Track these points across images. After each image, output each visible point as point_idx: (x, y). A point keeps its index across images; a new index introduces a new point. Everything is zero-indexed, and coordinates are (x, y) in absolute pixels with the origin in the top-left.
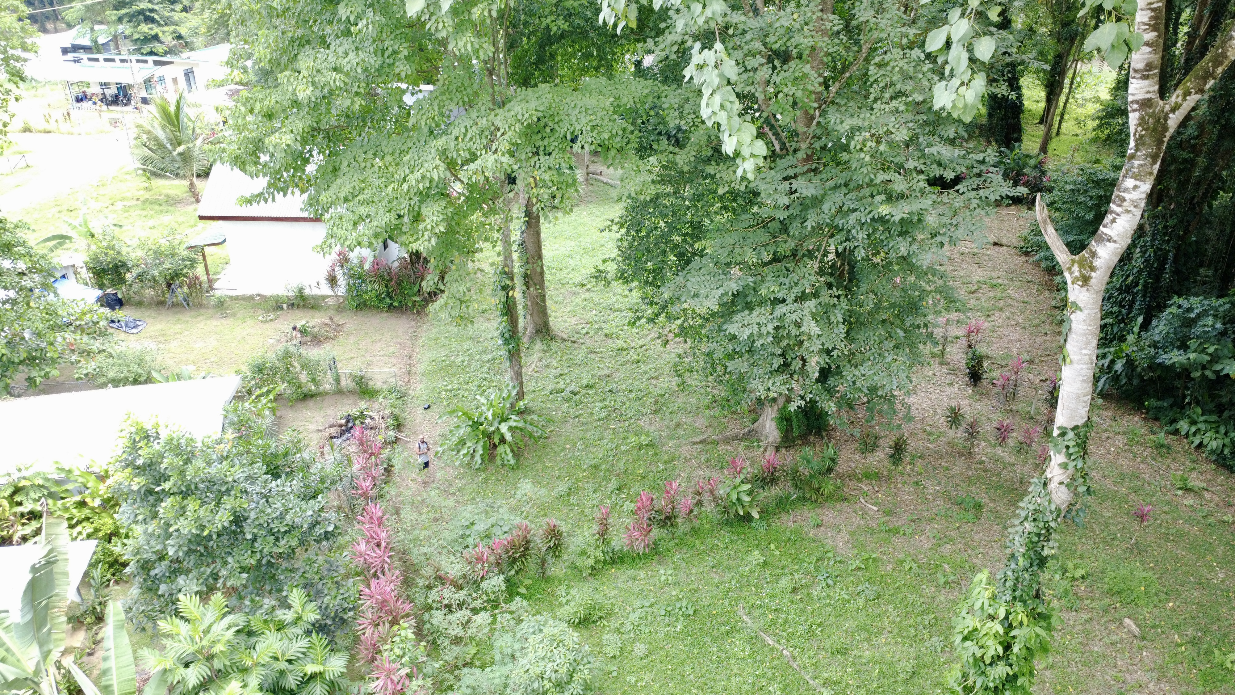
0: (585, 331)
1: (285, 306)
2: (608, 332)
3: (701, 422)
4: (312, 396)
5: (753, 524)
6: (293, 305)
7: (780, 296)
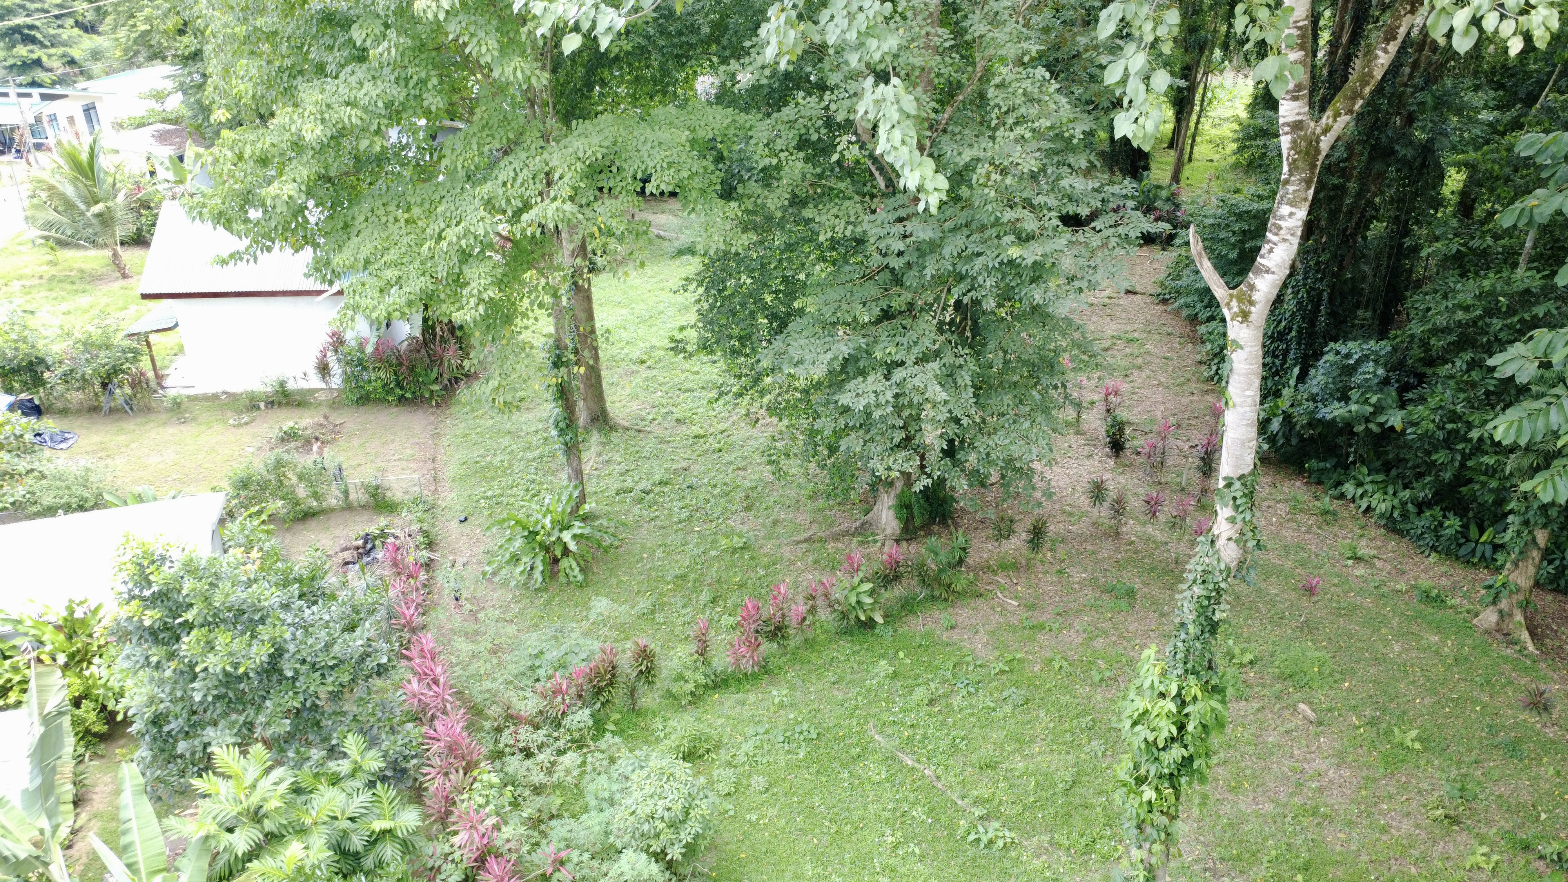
0: (650, 417)
1: (262, 405)
2: (679, 416)
3: (803, 518)
4: (314, 515)
5: (877, 631)
6: (272, 403)
7: (898, 358)
